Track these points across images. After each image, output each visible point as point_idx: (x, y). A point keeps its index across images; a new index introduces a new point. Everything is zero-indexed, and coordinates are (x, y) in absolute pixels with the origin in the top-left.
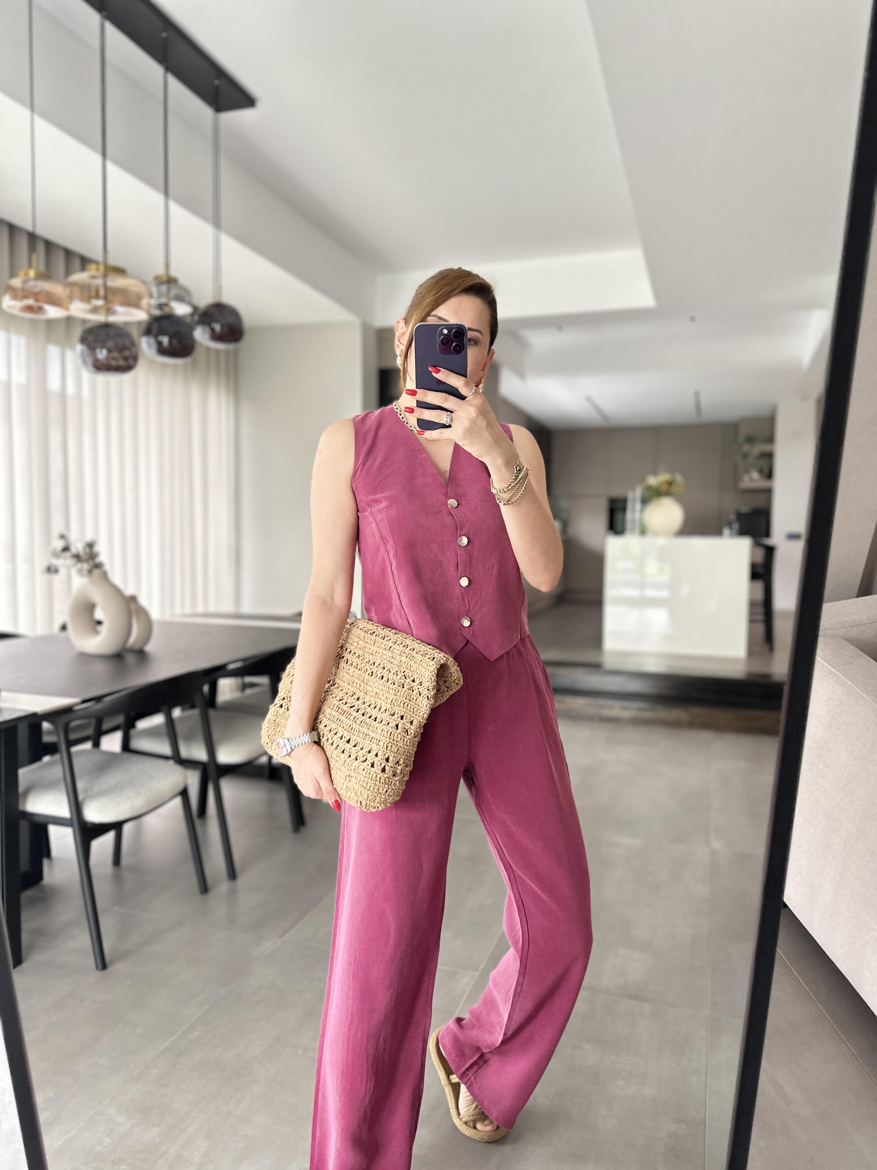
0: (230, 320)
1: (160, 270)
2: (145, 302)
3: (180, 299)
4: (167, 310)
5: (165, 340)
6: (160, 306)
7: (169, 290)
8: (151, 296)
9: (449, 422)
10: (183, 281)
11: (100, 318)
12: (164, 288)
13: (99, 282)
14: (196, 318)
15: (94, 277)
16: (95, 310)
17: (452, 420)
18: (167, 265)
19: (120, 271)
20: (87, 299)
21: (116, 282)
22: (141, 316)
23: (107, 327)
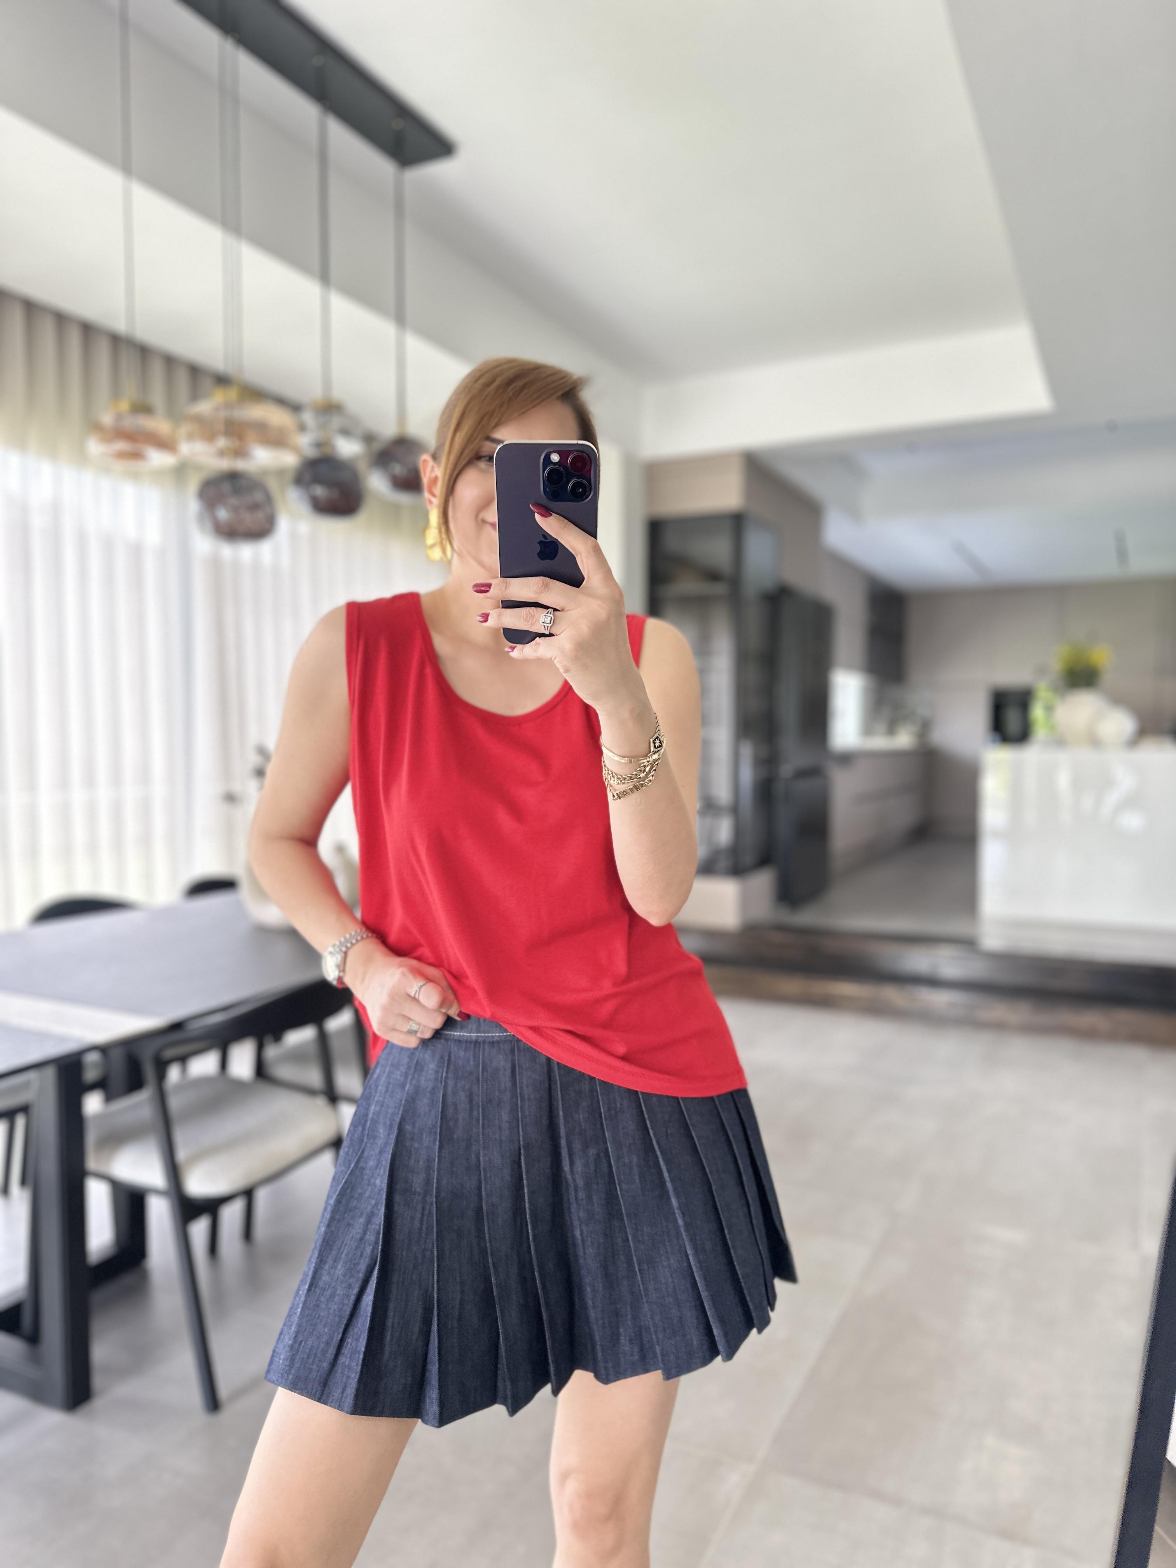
2: (294, 439)
3: (346, 432)
4: (327, 450)
5: (319, 491)
6: (318, 445)
7: (330, 422)
8: (305, 431)
9: (549, 625)
10: (351, 407)
11: (225, 464)
12: (325, 418)
14: (369, 459)
17: (554, 622)
18: (327, 384)
20: (210, 437)
21: (254, 412)
22: (289, 460)
23: (233, 477)
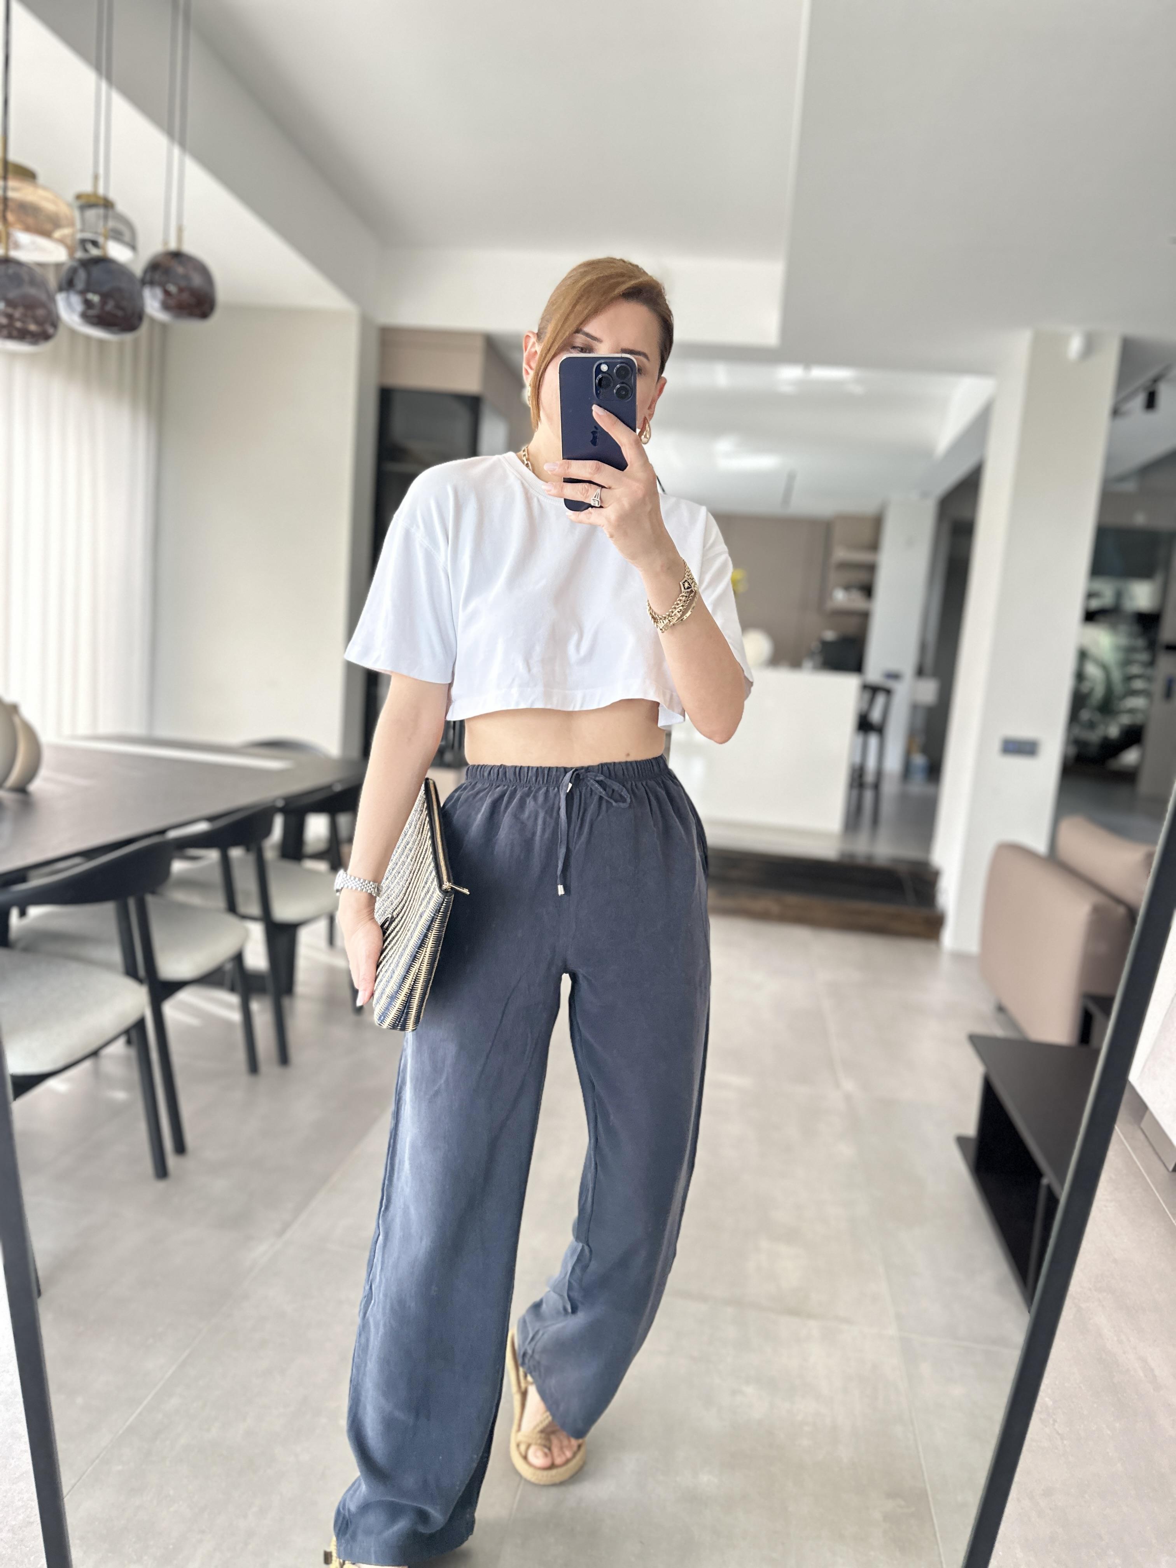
0: (195, 279)
1: (87, 187)
5: (93, 298)
6: (87, 244)
7: (104, 218)
8: (70, 223)
9: (598, 502)
10: (121, 207)
12: (92, 214)
17: (602, 497)
18: (96, 179)
19: (28, 175)
22: (58, 254)
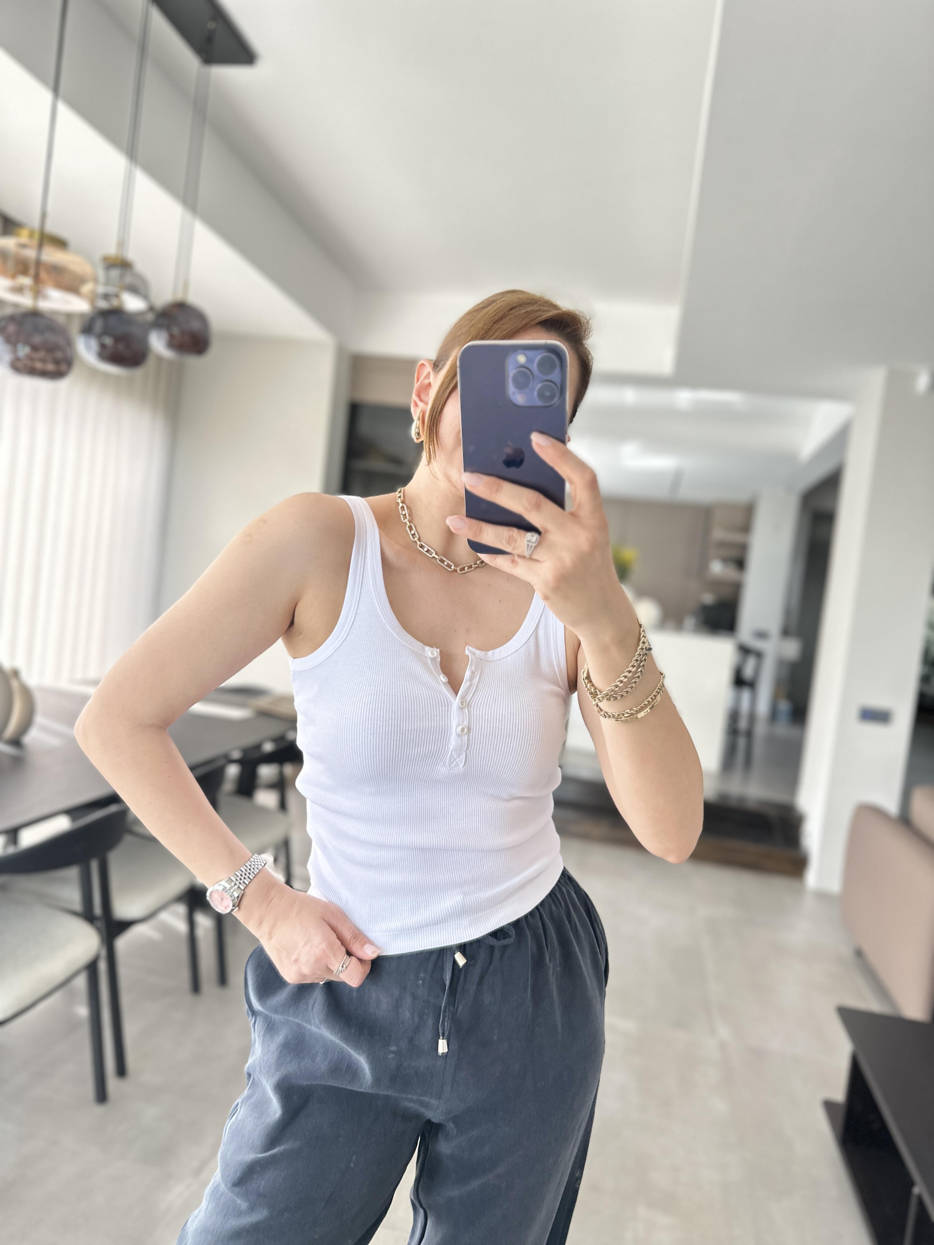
0: (195, 325)
1: (111, 250)
2: (87, 288)
3: (134, 290)
4: (115, 303)
5: (108, 341)
6: (106, 297)
7: (122, 276)
8: (96, 280)
10: (140, 267)
11: (26, 302)
12: (115, 273)
13: (30, 253)
14: (150, 317)
15: (23, 246)
16: (19, 290)
18: (122, 243)
19: (60, 243)
20: (12, 273)
21: (51, 255)
22: (81, 306)
23: (35, 314)
